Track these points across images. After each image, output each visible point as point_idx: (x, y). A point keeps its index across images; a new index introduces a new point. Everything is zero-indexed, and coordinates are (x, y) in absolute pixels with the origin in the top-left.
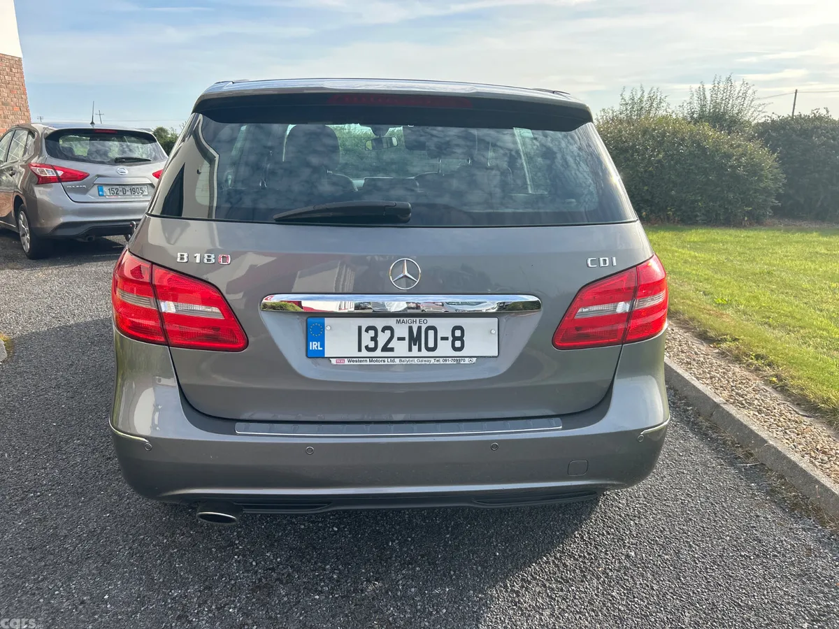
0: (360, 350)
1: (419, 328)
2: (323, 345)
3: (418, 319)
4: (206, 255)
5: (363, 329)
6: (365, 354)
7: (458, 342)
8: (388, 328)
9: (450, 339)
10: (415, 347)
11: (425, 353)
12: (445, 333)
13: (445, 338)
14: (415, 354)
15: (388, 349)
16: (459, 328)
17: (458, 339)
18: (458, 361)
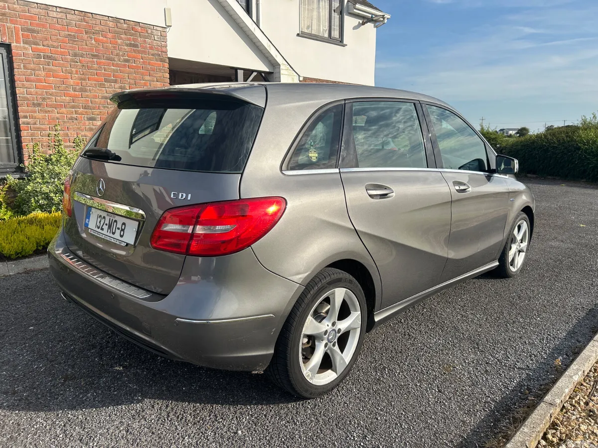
0: (96, 227)
1: (113, 220)
2: (89, 221)
3: (113, 215)
5: (99, 216)
6: (97, 229)
7: (122, 232)
8: (104, 218)
9: (120, 229)
10: (109, 230)
11: (111, 235)
12: (119, 225)
13: (118, 229)
14: (108, 234)
15: (102, 229)
16: (124, 224)
17: (123, 230)
18: (120, 243)
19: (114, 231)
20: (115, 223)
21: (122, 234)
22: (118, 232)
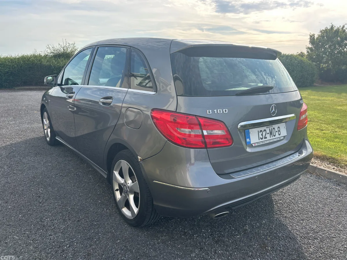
0: (259, 140)
1: (271, 129)
2: (250, 140)
3: (271, 126)
4: (219, 110)
5: (259, 131)
6: (261, 140)
7: (279, 132)
8: (265, 130)
9: (278, 131)
10: (271, 136)
11: (274, 137)
12: (276, 130)
13: (277, 132)
14: (272, 138)
15: (265, 138)
16: (279, 127)
17: (279, 131)
18: (280, 138)
19: (274, 135)
20: (274, 130)
21: (279, 133)
22: (277, 133)
